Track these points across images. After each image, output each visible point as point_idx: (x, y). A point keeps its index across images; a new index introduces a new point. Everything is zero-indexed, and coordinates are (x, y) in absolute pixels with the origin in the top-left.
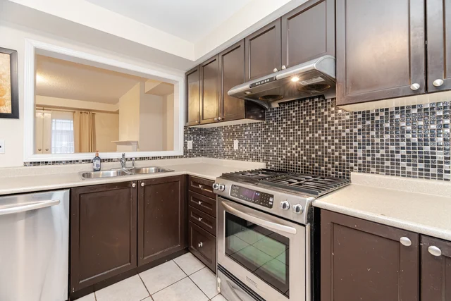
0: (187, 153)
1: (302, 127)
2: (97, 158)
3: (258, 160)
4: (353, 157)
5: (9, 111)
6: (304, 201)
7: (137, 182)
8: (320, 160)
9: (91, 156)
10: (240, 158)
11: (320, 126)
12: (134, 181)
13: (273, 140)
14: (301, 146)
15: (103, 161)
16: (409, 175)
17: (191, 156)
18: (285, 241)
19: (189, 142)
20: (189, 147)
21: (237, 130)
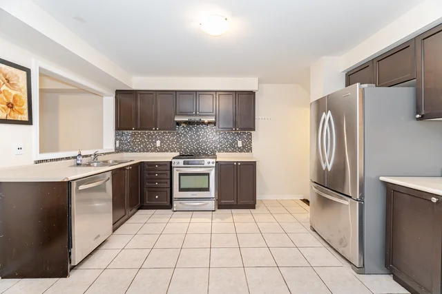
0: (118, 150)
1: (198, 136)
3: (175, 151)
4: (216, 147)
8: (205, 149)
10: (162, 151)
13: (184, 141)
14: (197, 144)
16: (230, 152)
17: (118, 152)
19: (118, 142)
20: (118, 145)
21: (159, 135)
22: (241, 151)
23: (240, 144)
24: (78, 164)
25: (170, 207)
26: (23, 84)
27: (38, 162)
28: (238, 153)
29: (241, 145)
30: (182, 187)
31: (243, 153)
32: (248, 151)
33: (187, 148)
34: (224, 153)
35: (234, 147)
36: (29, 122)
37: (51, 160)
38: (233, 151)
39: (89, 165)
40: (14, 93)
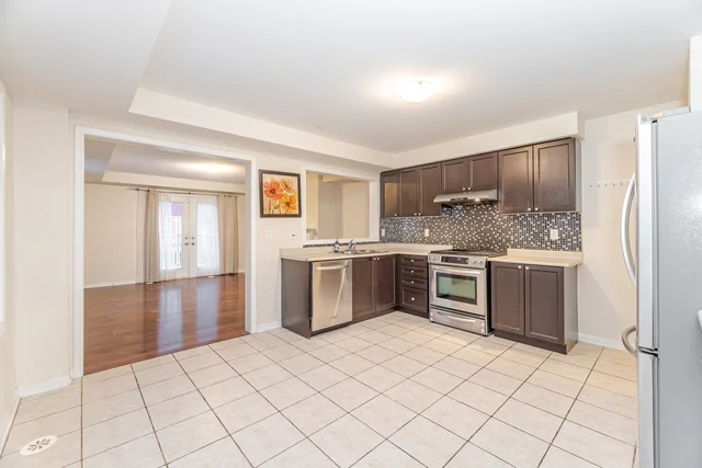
0: (382, 240)
1: (479, 222)
3: (447, 243)
4: (508, 240)
5: (297, 213)
6: (483, 259)
7: (376, 257)
8: (490, 242)
9: (333, 241)
10: (430, 243)
11: (490, 222)
12: (374, 257)
13: (459, 230)
14: (478, 233)
16: (534, 248)
17: (384, 242)
18: (473, 279)
19: (383, 231)
20: (383, 235)
21: (427, 222)
22: (558, 248)
23: (554, 235)
24: (336, 251)
25: (426, 315)
26: (295, 187)
27: (307, 246)
28: (552, 252)
29: (557, 238)
30: (441, 292)
31: (561, 252)
32: (572, 249)
33: (464, 239)
34: (523, 250)
35: (542, 241)
36: (299, 215)
37: (316, 246)
38: (540, 248)
39: (343, 252)
40: (290, 194)
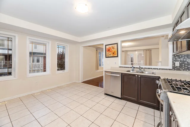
2: (133, 67)
5: (117, 56)
7: (138, 75)
12: (137, 75)
15: (134, 68)
26: (116, 47)
40: (114, 50)
